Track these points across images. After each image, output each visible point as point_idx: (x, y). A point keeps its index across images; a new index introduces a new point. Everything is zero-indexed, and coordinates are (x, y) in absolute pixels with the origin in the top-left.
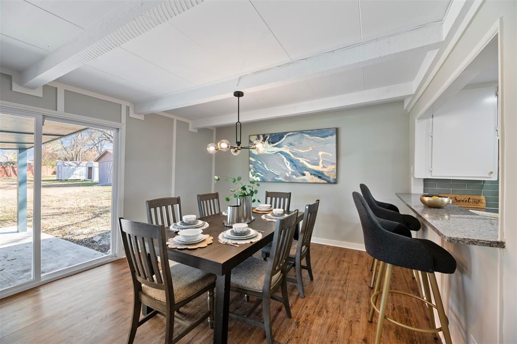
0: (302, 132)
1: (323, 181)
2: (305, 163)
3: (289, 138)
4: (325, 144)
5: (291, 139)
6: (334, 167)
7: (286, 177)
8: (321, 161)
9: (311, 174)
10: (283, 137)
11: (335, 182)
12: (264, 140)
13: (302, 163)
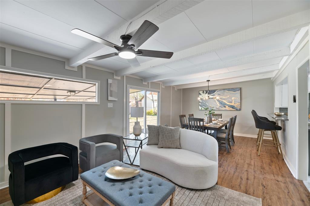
0: (224, 89)
1: (235, 110)
2: (226, 102)
3: (218, 92)
4: (235, 94)
5: (219, 92)
6: (240, 103)
7: (217, 108)
8: (233, 101)
9: (229, 107)
10: (215, 91)
11: (240, 110)
12: (206, 93)
13: (225, 102)
